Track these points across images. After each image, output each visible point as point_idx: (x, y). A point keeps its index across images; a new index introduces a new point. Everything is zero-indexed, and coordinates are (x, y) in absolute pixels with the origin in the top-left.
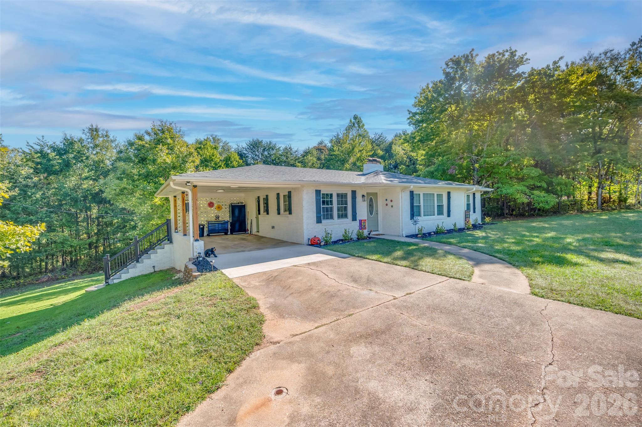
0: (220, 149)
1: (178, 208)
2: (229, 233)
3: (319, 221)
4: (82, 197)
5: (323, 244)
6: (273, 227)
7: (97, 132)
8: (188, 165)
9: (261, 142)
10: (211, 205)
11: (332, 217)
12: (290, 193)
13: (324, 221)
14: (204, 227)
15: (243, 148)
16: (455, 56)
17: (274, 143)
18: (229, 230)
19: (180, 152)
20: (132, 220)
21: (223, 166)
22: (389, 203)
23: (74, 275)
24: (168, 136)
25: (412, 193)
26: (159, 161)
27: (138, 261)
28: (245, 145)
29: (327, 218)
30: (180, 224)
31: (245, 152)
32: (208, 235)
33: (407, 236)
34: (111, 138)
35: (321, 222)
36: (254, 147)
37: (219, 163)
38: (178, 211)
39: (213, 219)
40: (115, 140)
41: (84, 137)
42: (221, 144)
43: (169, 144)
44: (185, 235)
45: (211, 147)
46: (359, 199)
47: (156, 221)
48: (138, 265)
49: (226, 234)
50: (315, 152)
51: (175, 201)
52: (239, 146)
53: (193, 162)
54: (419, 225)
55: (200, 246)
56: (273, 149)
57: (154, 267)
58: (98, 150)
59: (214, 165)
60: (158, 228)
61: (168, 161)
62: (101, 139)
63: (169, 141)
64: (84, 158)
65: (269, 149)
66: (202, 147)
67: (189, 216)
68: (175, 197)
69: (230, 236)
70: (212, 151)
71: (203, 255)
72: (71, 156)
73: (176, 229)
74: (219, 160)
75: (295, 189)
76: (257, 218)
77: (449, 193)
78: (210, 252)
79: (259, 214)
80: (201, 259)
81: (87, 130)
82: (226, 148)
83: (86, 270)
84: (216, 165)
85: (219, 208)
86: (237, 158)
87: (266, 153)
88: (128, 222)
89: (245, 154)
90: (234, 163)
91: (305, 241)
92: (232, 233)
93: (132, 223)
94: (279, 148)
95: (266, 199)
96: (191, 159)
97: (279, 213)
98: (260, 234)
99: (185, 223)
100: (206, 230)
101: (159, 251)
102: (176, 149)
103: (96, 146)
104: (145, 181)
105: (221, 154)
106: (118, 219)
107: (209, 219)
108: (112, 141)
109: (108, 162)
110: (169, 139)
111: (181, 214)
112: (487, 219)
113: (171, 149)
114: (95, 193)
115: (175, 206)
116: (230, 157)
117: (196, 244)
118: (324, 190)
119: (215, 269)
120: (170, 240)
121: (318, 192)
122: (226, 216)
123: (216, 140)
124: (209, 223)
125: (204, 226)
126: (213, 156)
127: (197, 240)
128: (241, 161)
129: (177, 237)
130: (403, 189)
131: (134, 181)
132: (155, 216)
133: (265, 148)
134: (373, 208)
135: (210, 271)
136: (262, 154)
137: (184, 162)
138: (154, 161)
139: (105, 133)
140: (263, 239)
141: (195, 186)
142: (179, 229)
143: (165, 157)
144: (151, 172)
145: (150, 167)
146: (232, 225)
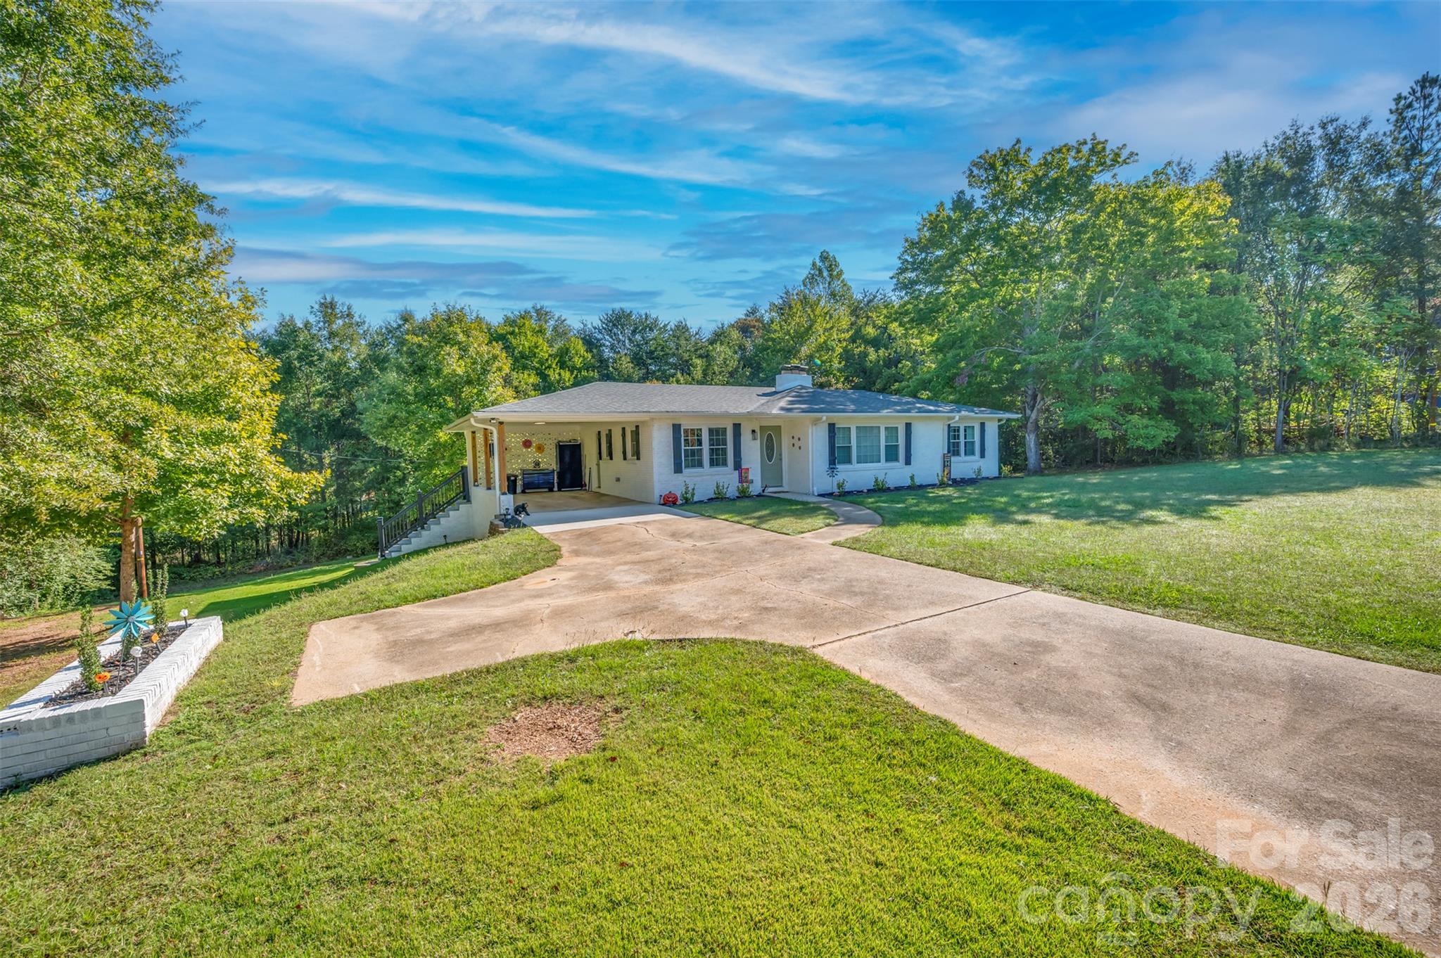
0: (549, 334)
1: (478, 449)
2: (556, 489)
3: (678, 469)
4: (314, 427)
5: (679, 502)
6: (618, 480)
7: (333, 310)
8: (490, 377)
9: (630, 315)
10: (527, 444)
11: (700, 464)
12: (637, 427)
13: (686, 471)
14: (516, 479)
15: (595, 328)
16: (987, 152)
17: (654, 316)
18: (556, 485)
19: (478, 353)
20: (398, 468)
21: (554, 366)
22: (797, 442)
23: (305, 562)
24: (459, 330)
25: (832, 427)
26: (446, 371)
27: (423, 528)
28: (597, 323)
29: (693, 466)
30: (481, 474)
31: (600, 336)
32: (523, 492)
33: (819, 495)
34: (357, 318)
35: (681, 472)
36: (614, 325)
37: (547, 360)
38: (478, 454)
39: (531, 466)
40: (364, 322)
41: (312, 319)
42: (552, 322)
43: (460, 343)
44: (489, 488)
45: (533, 331)
46: (746, 436)
47: (441, 471)
48: (424, 533)
49: (551, 490)
50: (735, 334)
51: (474, 439)
52: (585, 325)
53: (500, 369)
54: (840, 477)
55: (508, 502)
56: (651, 330)
57: (445, 536)
58: (336, 341)
59: (537, 365)
60: (447, 481)
61: (460, 371)
62: (340, 322)
63: (461, 337)
64: (316, 358)
65: (644, 329)
66: (517, 330)
67: (493, 462)
68: (474, 432)
69: (557, 494)
70: (534, 339)
71: (511, 511)
72: (294, 354)
73: (476, 481)
74: (546, 356)
75: (643, 422)
76: (598, 465)
77: (908, 426)
78: (520, 509)
79: (600, 458)
80: (509, 517)
81: (317, 307)
82: (561, 331)
83: (323, 554)
84: (542, 364)
85: (540, 448)
86: (582, 349)
87: (638, 337)
88: (390, 472)
89: (598, 340)
90: (576, 359)
91: (656, 498)
92: (559, 490)
93: (399, 473)
94: (665, 326)
95: (609, 436)
96: (497, 364)
97: (625, 458)
98: (602, 491)
99: (488, 472)
100: (519, 483)
101: (451, 513)
102: (471, 349)
103: (332, 335)
104: (423, 405)
105: (551, 343)
106: (375, 466)
107: (526, 467)
108: (358, 324)
109: (353, 364)
110: (461, 335)
111: (483, 458)
112: (1006, 469)
113: (464, 349)
114: (335, 420)
115: (474, 447)
116: (567, 349)
117: (503, 497)
118: (686, 424)
119: (525, 526)
120: (466, 497)
121: (676, 428)
122: (549, 461)
123: (541, 314)
124: (524, 472)
125: (516, 477)
126: (537, 347)
127: (504, 494)
128: (589, 355)
129: (478, 493)
130: (816, 422)
131: (408, 403)
132: (442, 462)
133: (636, 328)
134: (773, 450)
135: (519, 527)
136: (630, 340)
137: (485, 371)
138: (438, 372)
139: (345, 309)
140: (603, 498)
141: (501, 423)
142: (479, 481)
143: (454, 366)
144: (434, 389)
145: (432, 381)
146: (561, 475)
